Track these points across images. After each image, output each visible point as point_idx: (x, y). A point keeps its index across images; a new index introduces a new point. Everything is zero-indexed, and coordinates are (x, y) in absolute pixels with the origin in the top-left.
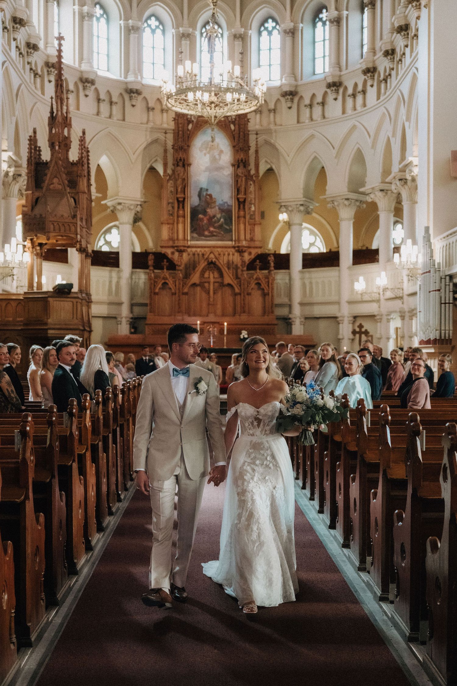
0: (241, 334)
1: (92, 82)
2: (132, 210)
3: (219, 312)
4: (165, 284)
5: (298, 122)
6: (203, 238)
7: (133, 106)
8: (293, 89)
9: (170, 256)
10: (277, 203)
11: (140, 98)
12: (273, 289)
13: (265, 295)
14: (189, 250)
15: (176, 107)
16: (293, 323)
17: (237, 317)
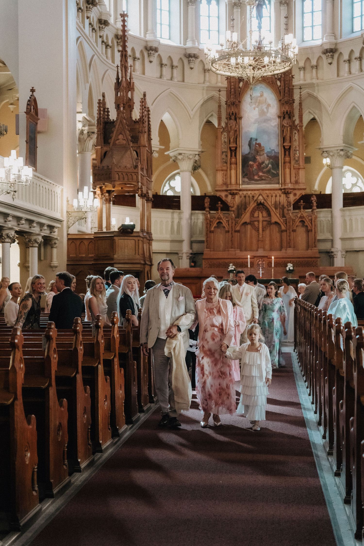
0: (287, 266)
1: (156, 50)
2: (191, 159)
3: (267, 247)
4: (219, 223)
5: (338, 76)
6: (253, 182)
7: (192, 68)
8: (333, 47)
9: (224, 198)
10: (320, 149)
11: (198, 61)
12: (315, 225)
13: (308, 231)
14: (241, 193)
15: (220, 70)
16: (335, 256)
17: (283, 251)
